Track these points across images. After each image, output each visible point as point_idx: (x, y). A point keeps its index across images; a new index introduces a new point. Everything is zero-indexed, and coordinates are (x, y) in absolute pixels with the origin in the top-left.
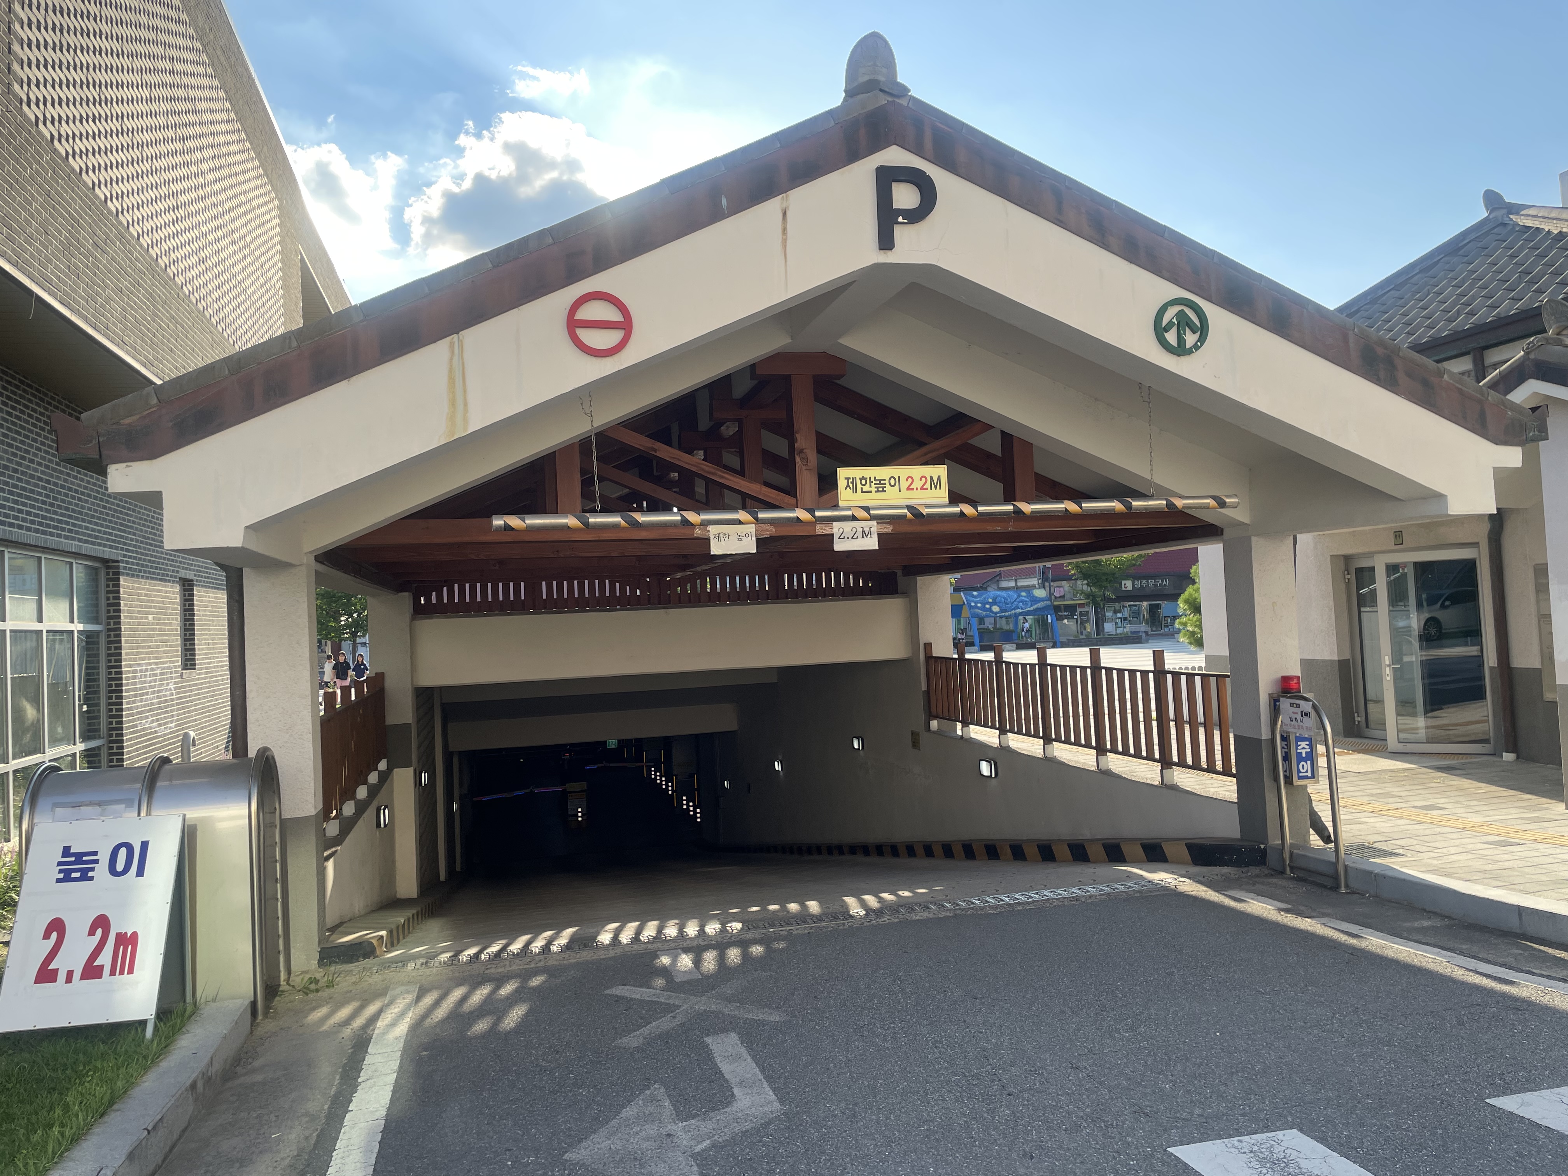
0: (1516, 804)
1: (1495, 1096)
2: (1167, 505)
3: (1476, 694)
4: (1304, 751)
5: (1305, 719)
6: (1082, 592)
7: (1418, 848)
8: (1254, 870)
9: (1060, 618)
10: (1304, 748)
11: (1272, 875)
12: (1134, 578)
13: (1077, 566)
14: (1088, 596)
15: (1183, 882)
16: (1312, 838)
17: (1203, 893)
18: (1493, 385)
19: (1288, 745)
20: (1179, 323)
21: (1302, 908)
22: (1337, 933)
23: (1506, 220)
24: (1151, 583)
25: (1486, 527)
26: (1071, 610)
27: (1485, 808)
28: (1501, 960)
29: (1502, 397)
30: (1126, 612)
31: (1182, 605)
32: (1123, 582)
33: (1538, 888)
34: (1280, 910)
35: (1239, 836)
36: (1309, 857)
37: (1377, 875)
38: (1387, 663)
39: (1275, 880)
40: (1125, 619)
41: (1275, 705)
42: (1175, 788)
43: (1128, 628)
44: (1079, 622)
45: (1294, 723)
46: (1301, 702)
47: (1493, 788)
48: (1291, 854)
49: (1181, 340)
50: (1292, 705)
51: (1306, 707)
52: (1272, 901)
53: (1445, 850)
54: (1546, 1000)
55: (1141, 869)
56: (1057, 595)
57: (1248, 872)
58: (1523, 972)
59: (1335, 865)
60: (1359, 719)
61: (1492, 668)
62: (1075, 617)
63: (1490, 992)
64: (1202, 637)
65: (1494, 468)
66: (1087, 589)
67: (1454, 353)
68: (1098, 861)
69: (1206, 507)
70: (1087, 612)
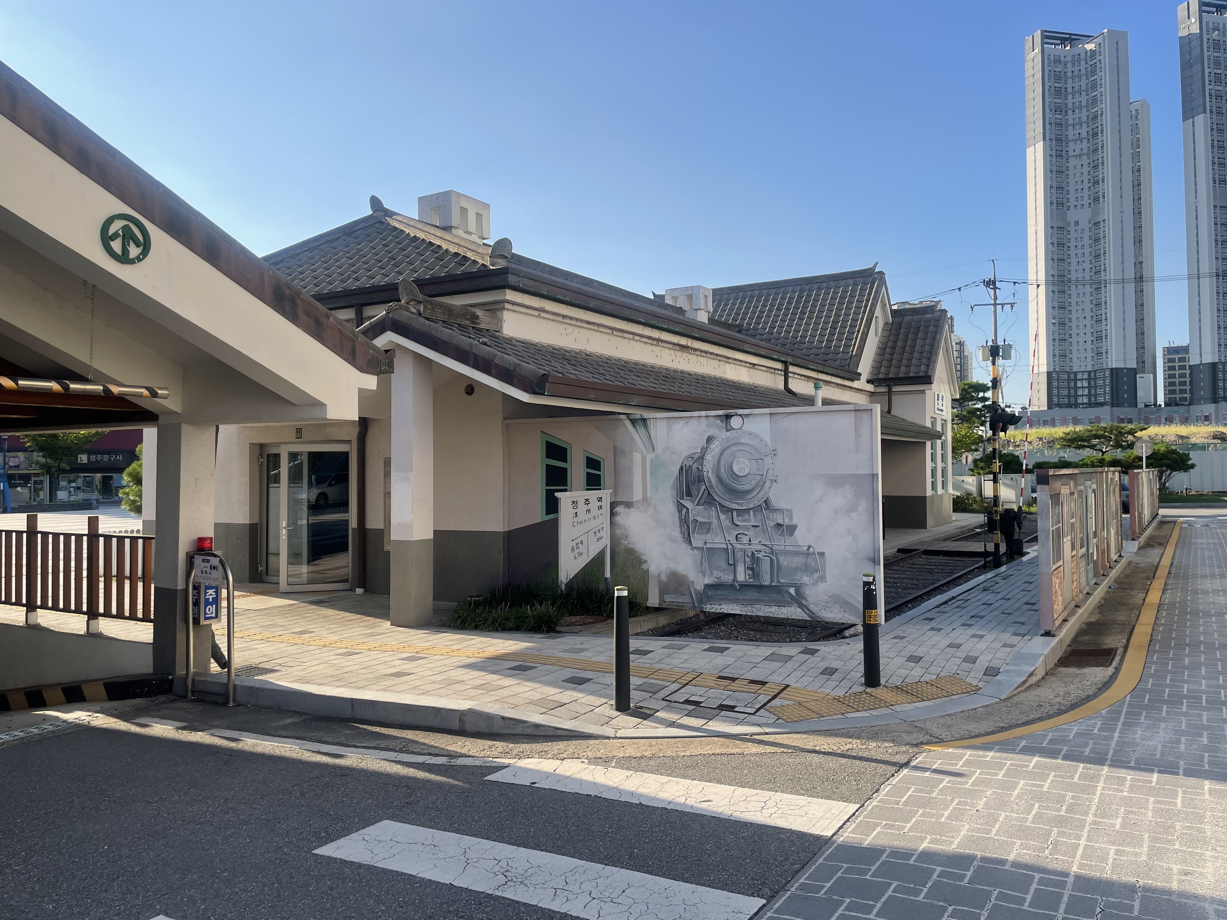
0: (361, 624)
1: (319, 847)
2: (103, 390)
3: (342, 547)
4: (211, 597)
5: (213, 571)
6: (37, 463)
7: (290, 664)
8: (162, 698)
9: (13, 486)
10: (211, 595)
11: (176, 700)
12: (89, 453)
13: (34, 439)
14: (43, 466)
15: (97, 717)
16: (212, 665)
17: (113, 725)
18: (365, 332)
19: (199, 593)
20: (124, 236)
21: (196, 724)
22: (221, 740)
23: (383, 220)
24: (106, 457)
25: (356, 430)
26: (25, 479)
27: (340, 629)
28: (336, 741)
29: (368, 341)
30: (80, 482)
31: (126, 478)
32: (79, 456)
33: (366, 684)
34: (178, 728)
35: (152, 671)
36: (209, 682)
37: (258, 689)
38: (284, 526)
39: (177, 704)
40: (79, 488)
41: (191, 561)
42: (99, 636)
43: (80, 496)
44: (32, 490)
45: (204, 575)
46: (211, 558)
47: (348, 614)
48: (193, 681)
49: (125, 250)
50: (204, 561)
51: (215, 561)
52: (172, 722)
53: (309, 664)
54: (363, 765)
55: (58, 711)
56: (11, 464)
57: (156, 700)
58: (350, 746)
59: (226, 685)
60: (261, 568)
61: (353, 529)
62: (29, 485)
63: (325, 766)
64: (141, 505)
65: (359, 388)
66: (42, 460)
67: (344, 304)
68: (19, 708)
69: (140, 395)
70: (42, 482)
